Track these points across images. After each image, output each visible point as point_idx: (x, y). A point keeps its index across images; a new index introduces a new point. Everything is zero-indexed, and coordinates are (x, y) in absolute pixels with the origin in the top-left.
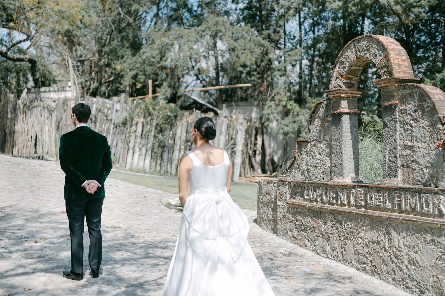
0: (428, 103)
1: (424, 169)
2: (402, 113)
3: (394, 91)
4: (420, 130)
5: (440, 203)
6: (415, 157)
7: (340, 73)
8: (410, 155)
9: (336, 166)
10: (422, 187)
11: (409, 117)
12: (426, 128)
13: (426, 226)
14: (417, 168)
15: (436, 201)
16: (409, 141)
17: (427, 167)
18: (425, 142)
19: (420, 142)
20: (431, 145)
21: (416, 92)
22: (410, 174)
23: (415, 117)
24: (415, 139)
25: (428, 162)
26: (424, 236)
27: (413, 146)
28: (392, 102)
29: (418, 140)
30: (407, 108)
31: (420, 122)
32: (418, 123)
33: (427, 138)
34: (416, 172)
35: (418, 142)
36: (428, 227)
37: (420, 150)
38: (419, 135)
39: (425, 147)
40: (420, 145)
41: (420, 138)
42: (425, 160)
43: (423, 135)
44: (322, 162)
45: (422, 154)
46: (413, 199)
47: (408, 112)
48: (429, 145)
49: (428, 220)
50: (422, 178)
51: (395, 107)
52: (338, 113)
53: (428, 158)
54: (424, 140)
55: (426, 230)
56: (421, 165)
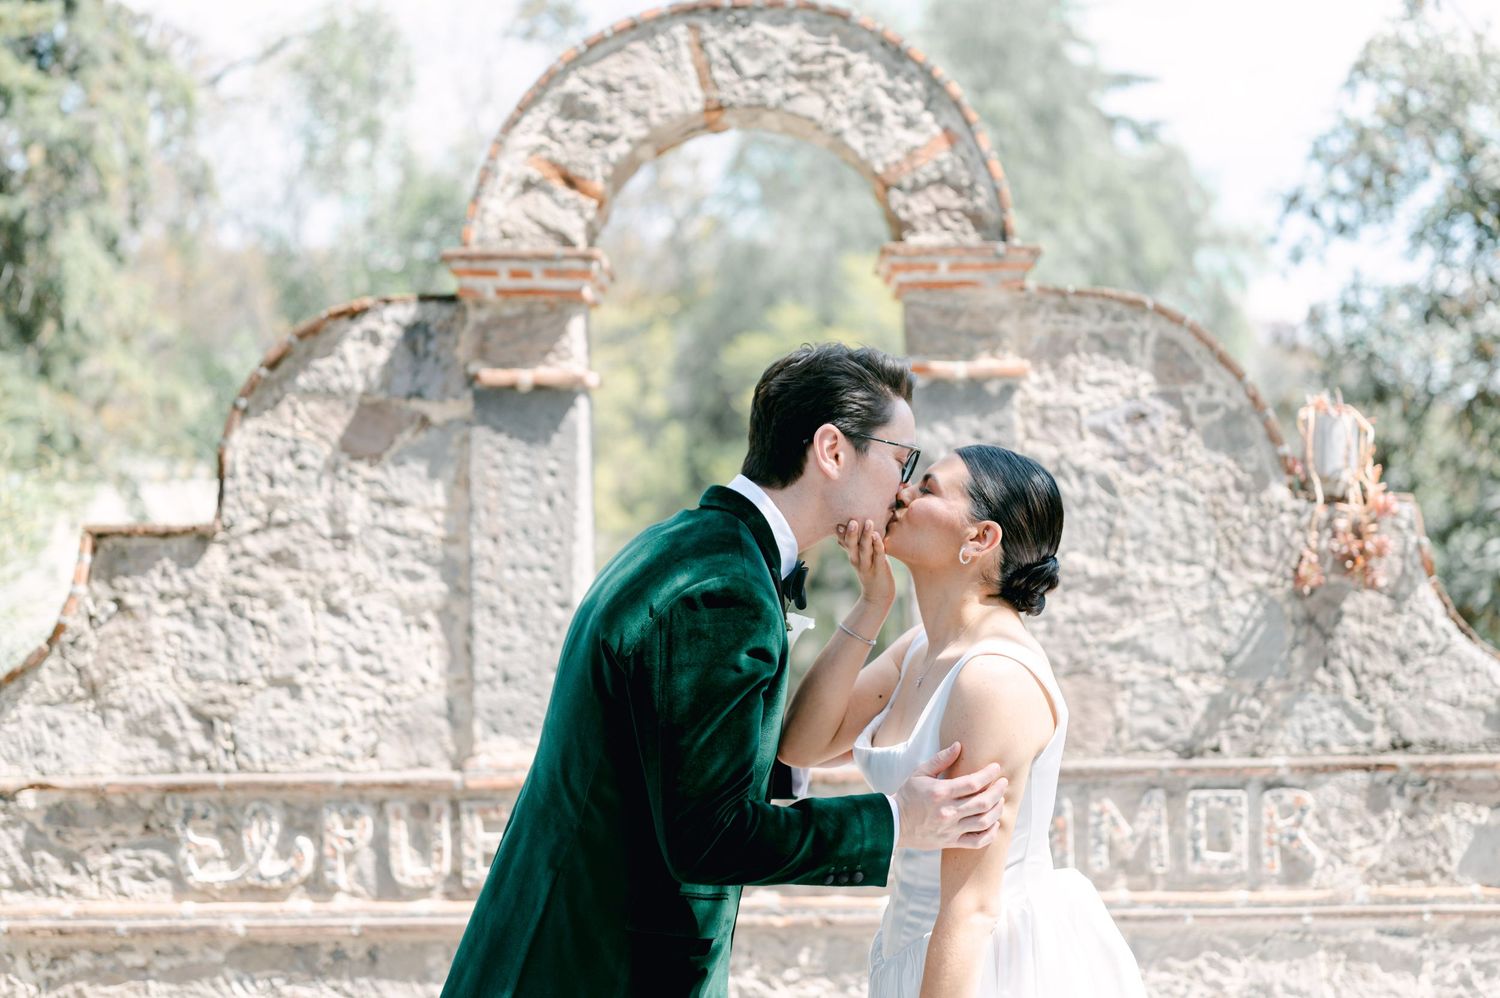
0: (1210, 389)
1: (1184, 683)
2: (1045, 422)
3: (1003, 313)
4: (1161, 505)
5: (1299, 823)
6: (1131, 629)
7: (554, 164)
8: (1098, 618)
9: (506, 679)
10: (1170, 761)
11: (1092, 442)
12: (1200, 498)
13: (1220, 933)
14: (1142, 679)
15: (1276, 817)
16: (1090, 553)
17: (1200, 671)
18: (1190, 563)
19: (1160, 559)
20: (1225, 575)
21: (1144, 335)
22: (1095, 705)
23: (1136, 448)
24: (1130, 545)
25: (1211, 648)
26: (1212, 974)
27: (1120, 578)
28: (984, 363)
29: (1154, 553)
30: (1079, 400)
31: (1160, 469)
32: (1152, 475)
33: (1202, 546)
34: (1136, 696)
35: (1151, 561)
36: (1234, 936)
37: (1165, 595)
38: (1155, 528)
39: (1189, 582)
40: (1160, 573)
41: (1166, 543)
42: (1190, 640)
43: (1179, 527)
44: (356, 660)
45: (1171, 613)
46: (1131, 820)
47: (1088, 420)
48: (1214, 575)
49: (1230, 905)
50: (1171, 722)
51: (1008, 390)
52: (539, 388)
53: (1202, 632)
54: (1183, 552)
55: (1226, 952)
56: (1168, 663)
